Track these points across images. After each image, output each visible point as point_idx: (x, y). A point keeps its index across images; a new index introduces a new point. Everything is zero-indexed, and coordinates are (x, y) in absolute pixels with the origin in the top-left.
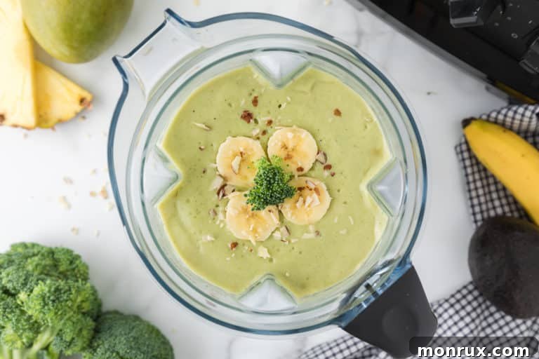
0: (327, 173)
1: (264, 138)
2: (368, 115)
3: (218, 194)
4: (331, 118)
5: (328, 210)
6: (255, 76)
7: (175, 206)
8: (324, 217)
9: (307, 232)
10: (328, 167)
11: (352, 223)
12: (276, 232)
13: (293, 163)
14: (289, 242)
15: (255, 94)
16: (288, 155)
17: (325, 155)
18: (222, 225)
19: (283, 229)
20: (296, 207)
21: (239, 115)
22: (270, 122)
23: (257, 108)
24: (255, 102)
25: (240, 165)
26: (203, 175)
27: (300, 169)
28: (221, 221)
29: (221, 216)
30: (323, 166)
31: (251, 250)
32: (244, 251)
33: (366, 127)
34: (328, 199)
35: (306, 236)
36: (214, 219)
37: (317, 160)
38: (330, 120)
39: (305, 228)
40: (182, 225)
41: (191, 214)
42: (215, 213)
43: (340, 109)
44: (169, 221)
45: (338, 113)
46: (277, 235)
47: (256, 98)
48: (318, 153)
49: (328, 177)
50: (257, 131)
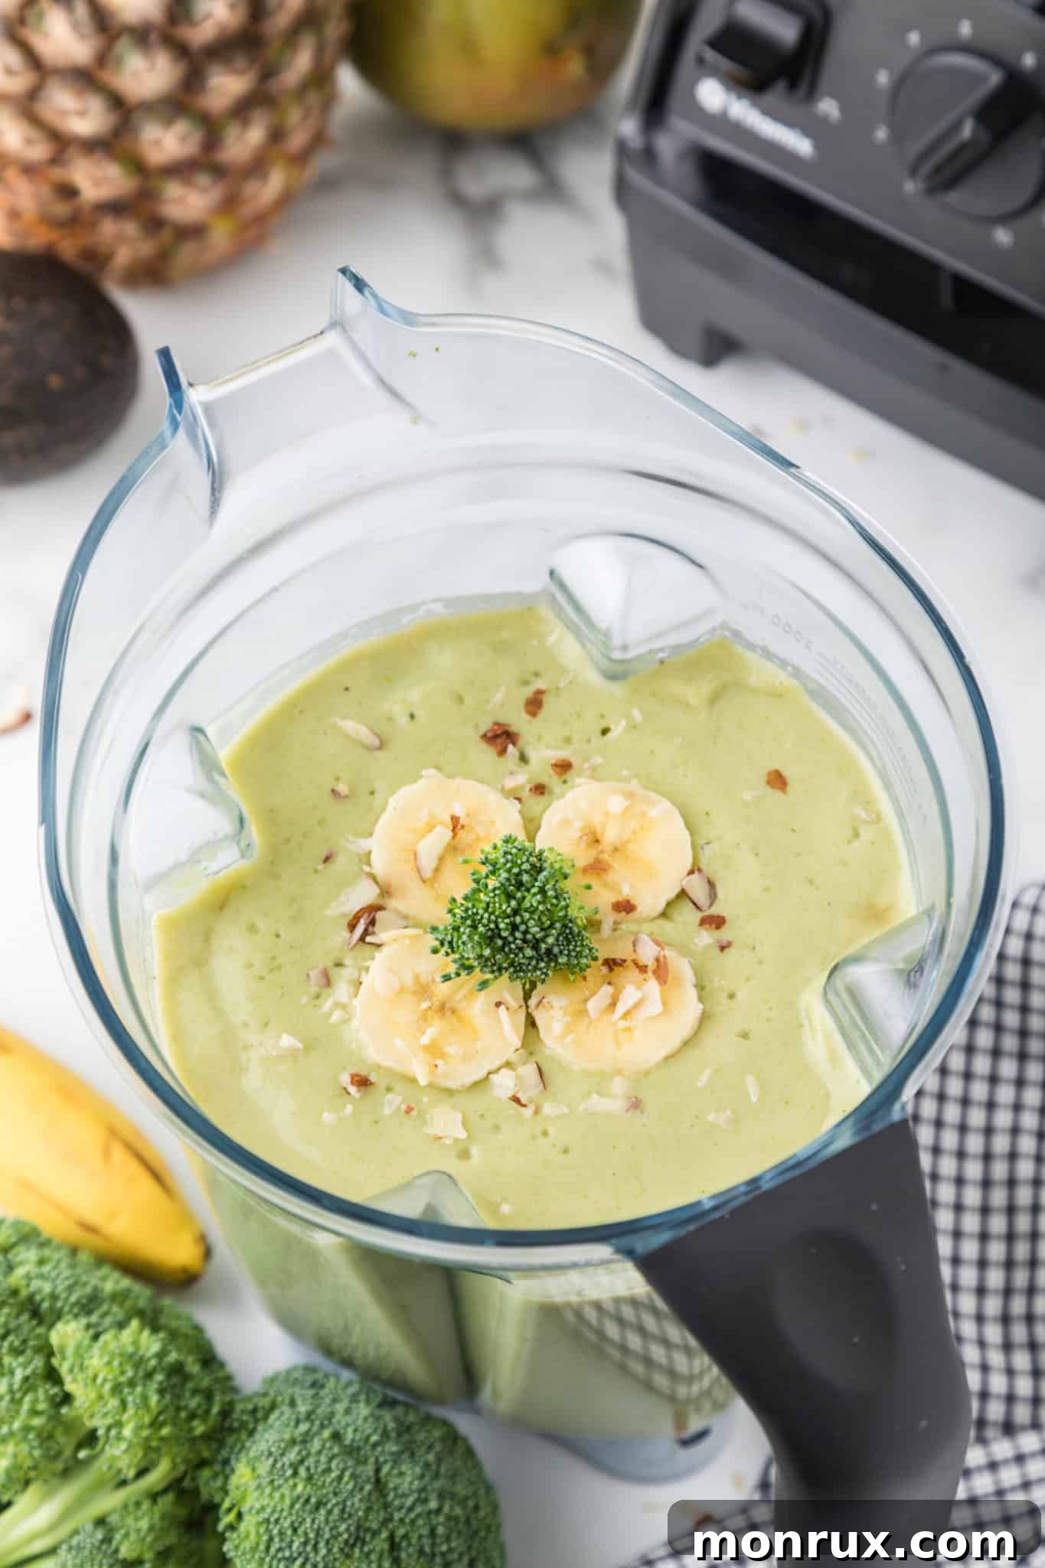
0: (707, 938)
1: (535, 803)
2: (868, 804)
3: (352, 926)
4: (755, 789)
5: (686, 1044)
6: (552, 639)
7: (207, 937)
8: (668, 1058)
9: (601, 1094)
10: (716, 922)
11: (754, 1099)
12: (503, 1071)
13: (605, 885)
14: (537, 1111)
15: (540, 684)
16: (597, 861)
17: (711, 884)
18: (337, 1015)
19: (529, 1071)
20: (583, 1013)
21: (477, 726)
22: (563, 767)
23: (538, 722)
24: (534, 705)
25: (441, 859)
26: (320, 867)
27: (625, 907)
28: (338, 1005)
29: (341, 990)
30: (700, 915)
31: (409, 1110)
32: (387, 1111)
33: (856, 835)
34: (690, 1008)
35: (598, 1103)
36: (318, 997)
37: (683, 894)
38: (748, 796)
39: (599, 1080)
40: (212, 996)
41: (250, 965)
42: (327, 981)
43: (785, 773)
44: (175, 978)
45: (778, 780)
46: (505, 1083)
47: (540, 693)
48: (691, 872)
49: (707, 947)
50: (521, 779)
